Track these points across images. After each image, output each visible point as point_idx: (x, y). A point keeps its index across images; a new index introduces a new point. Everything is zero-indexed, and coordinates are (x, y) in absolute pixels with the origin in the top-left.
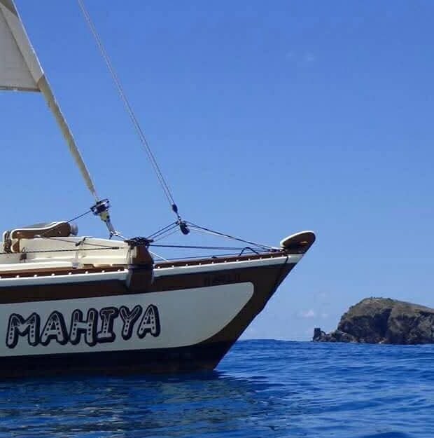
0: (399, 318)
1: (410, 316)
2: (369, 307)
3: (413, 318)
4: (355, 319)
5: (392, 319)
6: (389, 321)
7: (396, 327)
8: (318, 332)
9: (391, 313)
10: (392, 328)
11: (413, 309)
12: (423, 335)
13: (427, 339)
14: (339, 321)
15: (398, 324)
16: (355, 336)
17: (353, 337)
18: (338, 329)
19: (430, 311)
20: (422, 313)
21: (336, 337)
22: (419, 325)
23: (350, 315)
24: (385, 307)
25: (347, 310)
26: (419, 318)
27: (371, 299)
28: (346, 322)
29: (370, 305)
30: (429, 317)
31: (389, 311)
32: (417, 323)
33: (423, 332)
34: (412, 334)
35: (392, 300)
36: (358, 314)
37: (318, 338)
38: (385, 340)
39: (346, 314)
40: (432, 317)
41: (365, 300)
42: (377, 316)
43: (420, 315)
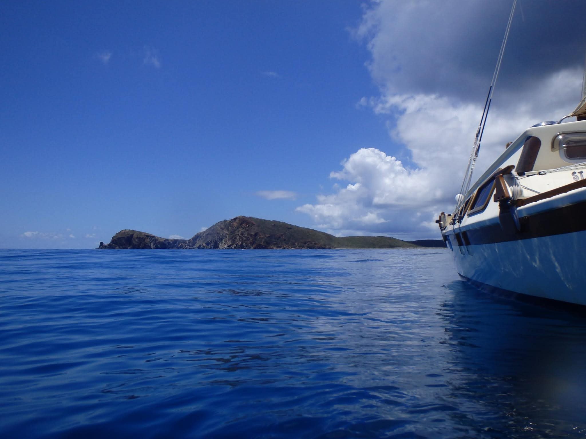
0: (137, 238)
1: (141, 237)
2: (124, 233)
3: (143, 238)
4: (119, 238)
5: (134, 238)
6: (133, 239)
7: (136, 242)
8: (101, 244)
9: (134, 236)
10: (134, 242)
11: (143, 234)
12: (147, 245)
13: (148, 246)
14: (111, 239)
15: (137, 240)
16: (118, 245)
17: (117, 246)
18: (111, 242)
19: (149, 235)
20: (146, 236)
21: (110, 246)
22: (145, 241)
23: (116, 237)
24: (131, 234)
25: (115, 235)
26: (145, 238)
27: (125, 230)
28: (114, 239)
29: (125, 233)
30: (149, 238)
31: (133, 235)
32: (144, 240)
33: (147, 244)
34: (143, 244)
35: (134, 231)
36: (120, 236)
37: (102, 246)
38: (131, 246)
39: (114, 236)
40: (150, 238)
41: (123, 230)
42: (128, 237)
43: (145, 237)
